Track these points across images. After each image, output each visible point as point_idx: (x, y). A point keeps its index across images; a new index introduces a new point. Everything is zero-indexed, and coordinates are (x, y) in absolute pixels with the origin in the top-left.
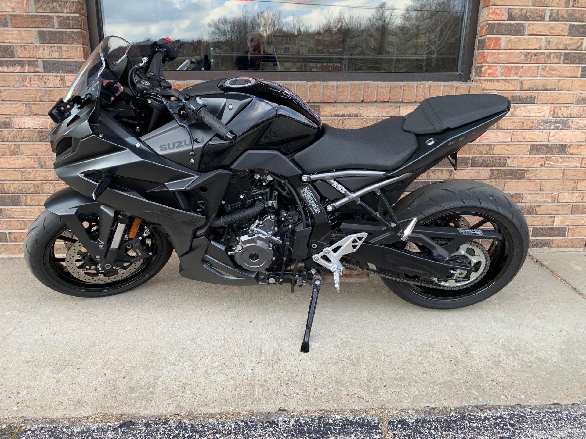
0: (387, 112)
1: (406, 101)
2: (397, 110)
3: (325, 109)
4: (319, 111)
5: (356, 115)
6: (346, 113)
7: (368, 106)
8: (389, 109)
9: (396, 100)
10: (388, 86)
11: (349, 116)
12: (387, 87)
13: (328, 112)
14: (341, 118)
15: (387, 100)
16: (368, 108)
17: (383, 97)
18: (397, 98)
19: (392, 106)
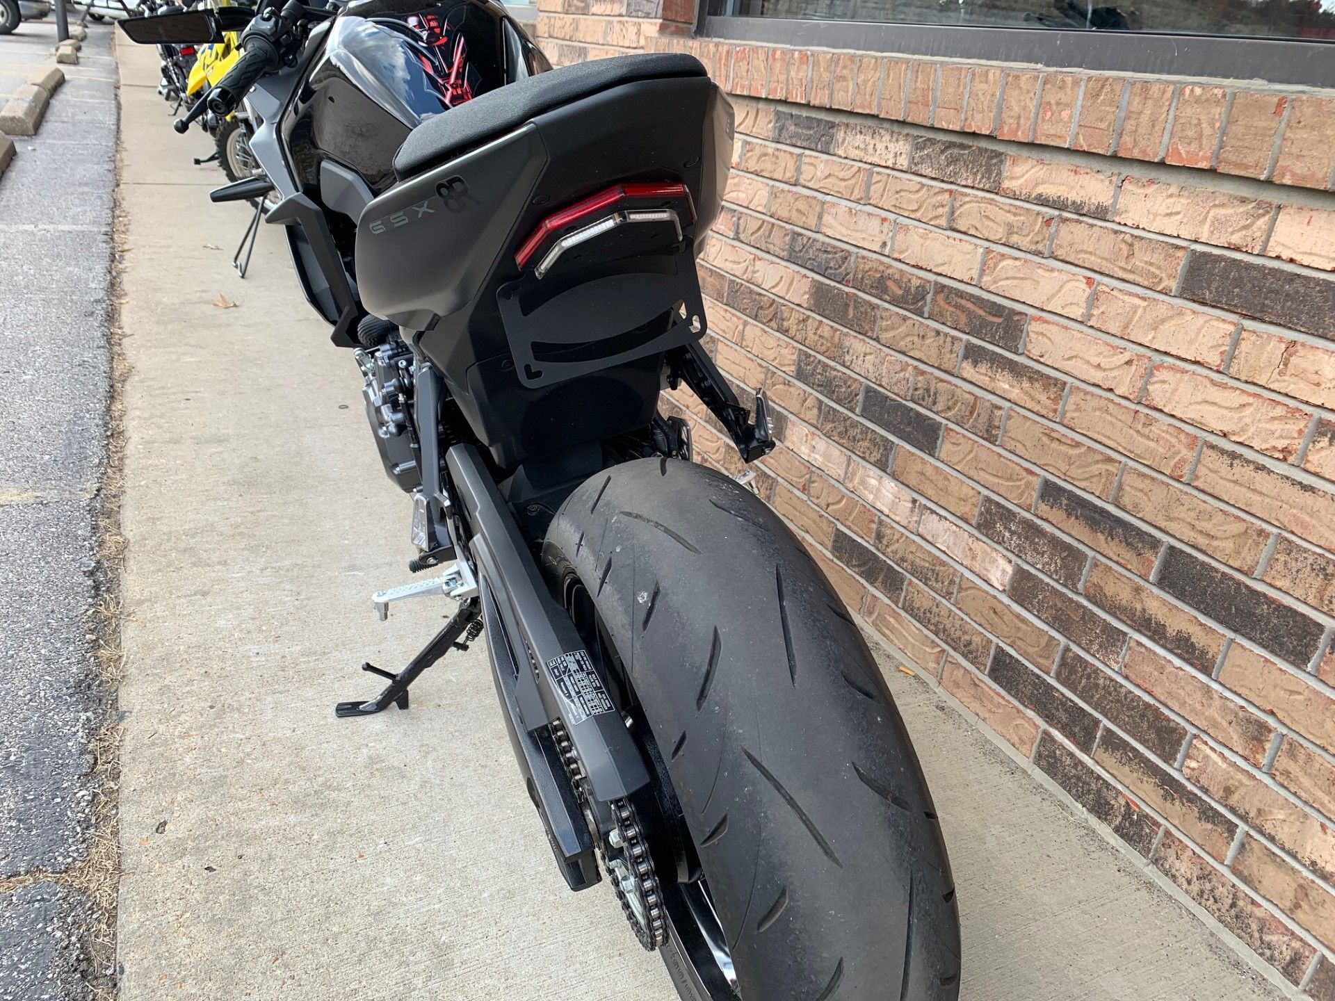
0: (1218, 224)
1: (1287, 181)
2: (1262, 223)
3: (1018, 170)
4: (999, 173)
5: (1101, 213)
6: (1073, 196)
7: (1151, 182)
8: (1229, 211)
9: (1247, 167)
10: (1224, 96)
11: (1078, 209)
12: (1218, 102)
13: (1021, 181)
14: (1056, 213)
15: (1204, 165)
16: (1150, 190)
17: (1194, 147)
18: (1250, 160)
19: (1243, 201)
